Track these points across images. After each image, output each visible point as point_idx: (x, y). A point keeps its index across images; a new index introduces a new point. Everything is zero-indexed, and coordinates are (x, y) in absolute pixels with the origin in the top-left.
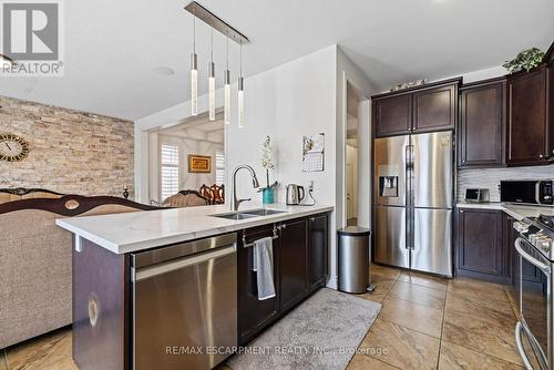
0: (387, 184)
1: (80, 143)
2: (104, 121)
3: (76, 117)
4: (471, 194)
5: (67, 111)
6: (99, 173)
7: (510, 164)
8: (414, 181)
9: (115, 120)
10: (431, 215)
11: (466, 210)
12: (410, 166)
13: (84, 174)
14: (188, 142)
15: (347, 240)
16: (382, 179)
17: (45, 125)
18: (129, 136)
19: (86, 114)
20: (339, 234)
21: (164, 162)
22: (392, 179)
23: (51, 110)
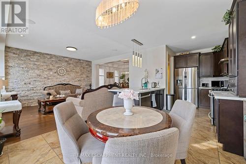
0: (179, 82)
1: (78, 69)
2: (84, 62)
3: (77, 61)
4: (203, 85)
5: (75, 59)
6: (83, 79)
7: (214, 76)
8: (187, 81)
9: (87, 61)
10: (192, 91)
11: (202, 89)
12: (186, 77)
13: (79, 79)
14: (107, 68)
15: (169, 97)
16: (177, 81)
17: (70, 64)
18: (90, 66)
19: (79, 60)
20: (167, 95)
21: (100, 74)
22: (180, 81)
23: (71, 59)
